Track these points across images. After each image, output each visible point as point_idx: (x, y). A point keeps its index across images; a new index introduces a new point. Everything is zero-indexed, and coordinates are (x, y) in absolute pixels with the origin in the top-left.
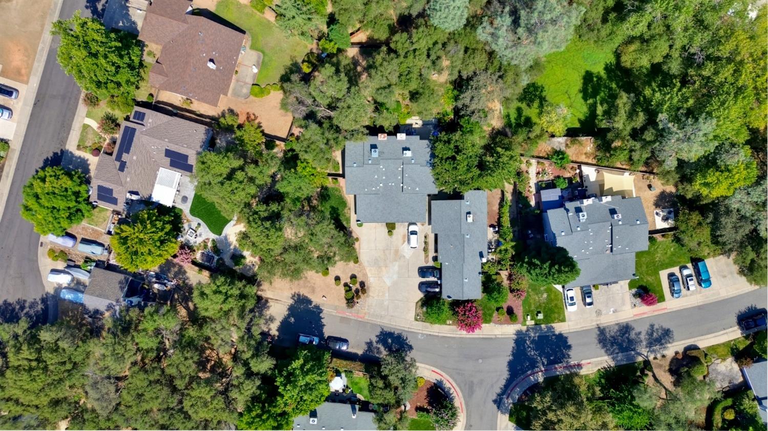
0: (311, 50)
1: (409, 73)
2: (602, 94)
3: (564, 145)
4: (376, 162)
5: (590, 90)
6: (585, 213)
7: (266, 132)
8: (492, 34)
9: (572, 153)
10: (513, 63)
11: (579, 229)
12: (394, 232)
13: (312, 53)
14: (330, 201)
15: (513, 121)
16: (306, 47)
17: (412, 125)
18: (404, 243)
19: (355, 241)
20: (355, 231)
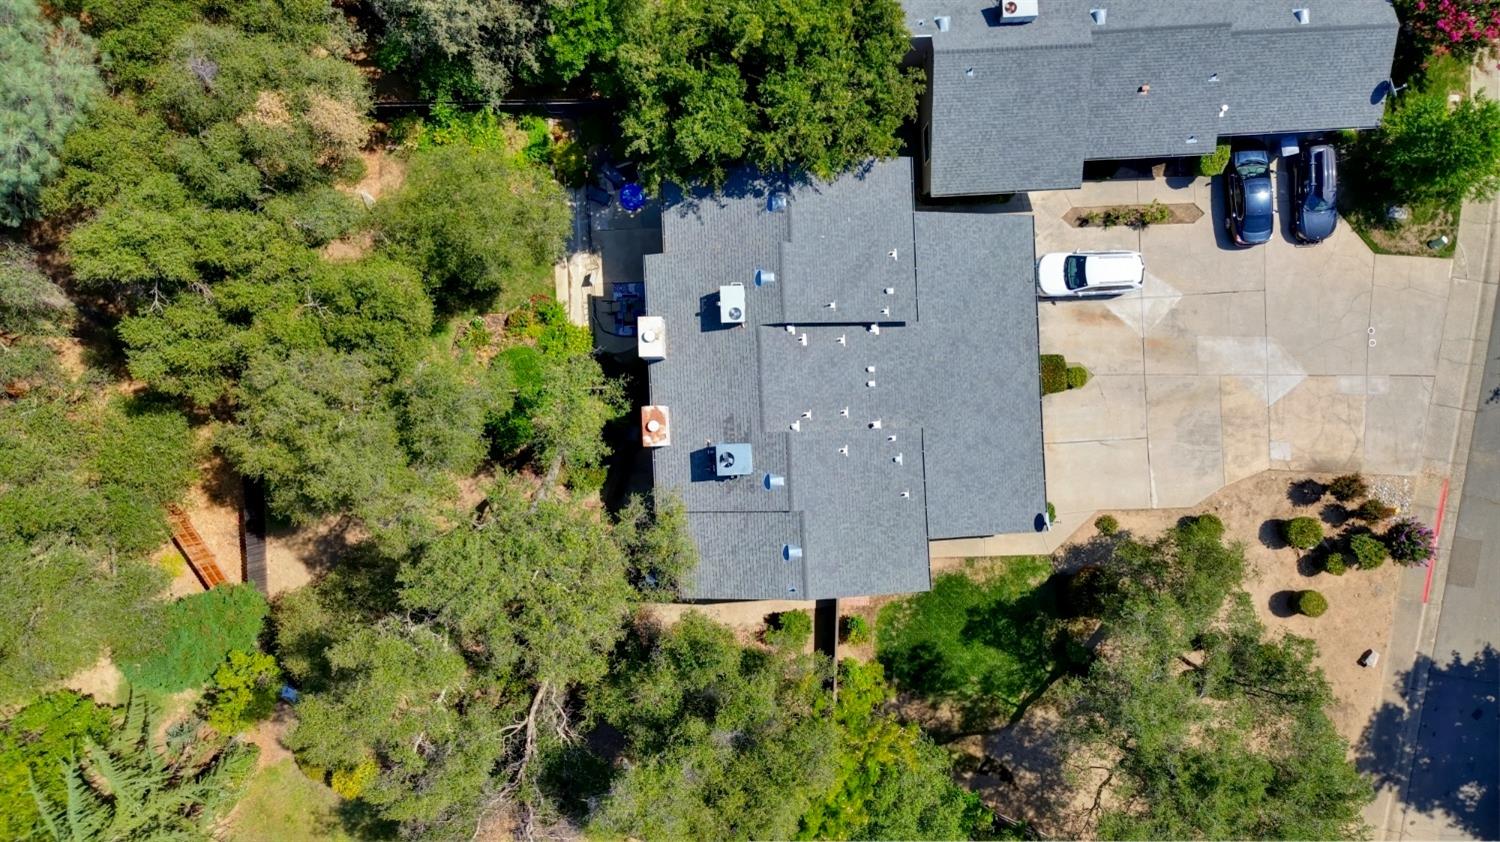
4: (778, 452)
12: (1070, 360)
16: (272, 768)
17: (593, 301)
18: (1115, 319)
19: (1115, 532)
20: (1072, 536)
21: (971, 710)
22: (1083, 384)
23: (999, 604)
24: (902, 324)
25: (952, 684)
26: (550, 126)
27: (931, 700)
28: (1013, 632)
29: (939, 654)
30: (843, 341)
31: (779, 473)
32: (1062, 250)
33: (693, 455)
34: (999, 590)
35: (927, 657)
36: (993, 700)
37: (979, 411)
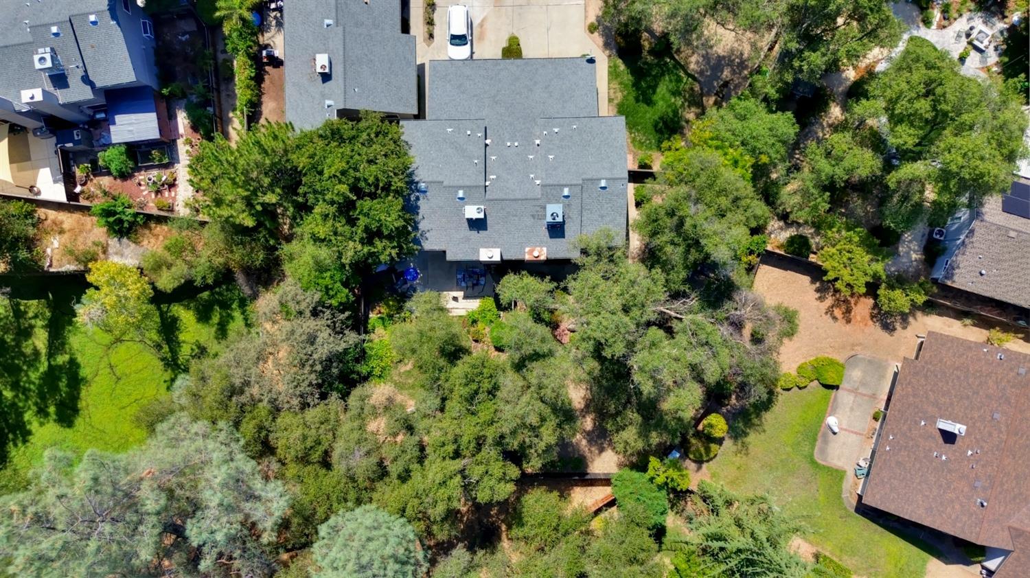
0: (699, 468)
1: (471, 399)
2: (34, 376)
3: (110, 250)
4: (551, 191)
5: (63, 384)
6: (38, 66)
7: (806, 279)
8: (252, 497)
9: (95, 231)
10: (201, 426)
11: (54, 29)
12: (505, 44)
13: (699, 462)
14: (656, 117)
15: (237, 314)
16: (713, 476)
17: (466, 297)
18: (483, 21)
19: (596, 24)
20: (598, 46)
21: (689, 102)
22: (517, 38)
23: (634, 85)
24: (486, 128)
25: (675, 112)
26: (373, 316)
27: (684, 123)
28: (648, 79)
29: (659, 118)
30: (494, 158)
31: (562, 191)
32: (446, 48)
33: (551, 237)
34: (626, 86)
35: (661, 124)
36: (685, 91)
37: (531, 90)
